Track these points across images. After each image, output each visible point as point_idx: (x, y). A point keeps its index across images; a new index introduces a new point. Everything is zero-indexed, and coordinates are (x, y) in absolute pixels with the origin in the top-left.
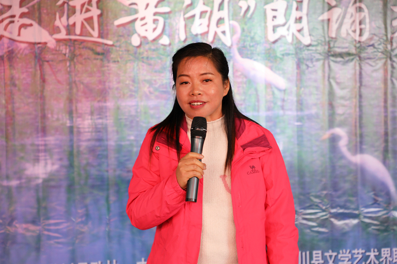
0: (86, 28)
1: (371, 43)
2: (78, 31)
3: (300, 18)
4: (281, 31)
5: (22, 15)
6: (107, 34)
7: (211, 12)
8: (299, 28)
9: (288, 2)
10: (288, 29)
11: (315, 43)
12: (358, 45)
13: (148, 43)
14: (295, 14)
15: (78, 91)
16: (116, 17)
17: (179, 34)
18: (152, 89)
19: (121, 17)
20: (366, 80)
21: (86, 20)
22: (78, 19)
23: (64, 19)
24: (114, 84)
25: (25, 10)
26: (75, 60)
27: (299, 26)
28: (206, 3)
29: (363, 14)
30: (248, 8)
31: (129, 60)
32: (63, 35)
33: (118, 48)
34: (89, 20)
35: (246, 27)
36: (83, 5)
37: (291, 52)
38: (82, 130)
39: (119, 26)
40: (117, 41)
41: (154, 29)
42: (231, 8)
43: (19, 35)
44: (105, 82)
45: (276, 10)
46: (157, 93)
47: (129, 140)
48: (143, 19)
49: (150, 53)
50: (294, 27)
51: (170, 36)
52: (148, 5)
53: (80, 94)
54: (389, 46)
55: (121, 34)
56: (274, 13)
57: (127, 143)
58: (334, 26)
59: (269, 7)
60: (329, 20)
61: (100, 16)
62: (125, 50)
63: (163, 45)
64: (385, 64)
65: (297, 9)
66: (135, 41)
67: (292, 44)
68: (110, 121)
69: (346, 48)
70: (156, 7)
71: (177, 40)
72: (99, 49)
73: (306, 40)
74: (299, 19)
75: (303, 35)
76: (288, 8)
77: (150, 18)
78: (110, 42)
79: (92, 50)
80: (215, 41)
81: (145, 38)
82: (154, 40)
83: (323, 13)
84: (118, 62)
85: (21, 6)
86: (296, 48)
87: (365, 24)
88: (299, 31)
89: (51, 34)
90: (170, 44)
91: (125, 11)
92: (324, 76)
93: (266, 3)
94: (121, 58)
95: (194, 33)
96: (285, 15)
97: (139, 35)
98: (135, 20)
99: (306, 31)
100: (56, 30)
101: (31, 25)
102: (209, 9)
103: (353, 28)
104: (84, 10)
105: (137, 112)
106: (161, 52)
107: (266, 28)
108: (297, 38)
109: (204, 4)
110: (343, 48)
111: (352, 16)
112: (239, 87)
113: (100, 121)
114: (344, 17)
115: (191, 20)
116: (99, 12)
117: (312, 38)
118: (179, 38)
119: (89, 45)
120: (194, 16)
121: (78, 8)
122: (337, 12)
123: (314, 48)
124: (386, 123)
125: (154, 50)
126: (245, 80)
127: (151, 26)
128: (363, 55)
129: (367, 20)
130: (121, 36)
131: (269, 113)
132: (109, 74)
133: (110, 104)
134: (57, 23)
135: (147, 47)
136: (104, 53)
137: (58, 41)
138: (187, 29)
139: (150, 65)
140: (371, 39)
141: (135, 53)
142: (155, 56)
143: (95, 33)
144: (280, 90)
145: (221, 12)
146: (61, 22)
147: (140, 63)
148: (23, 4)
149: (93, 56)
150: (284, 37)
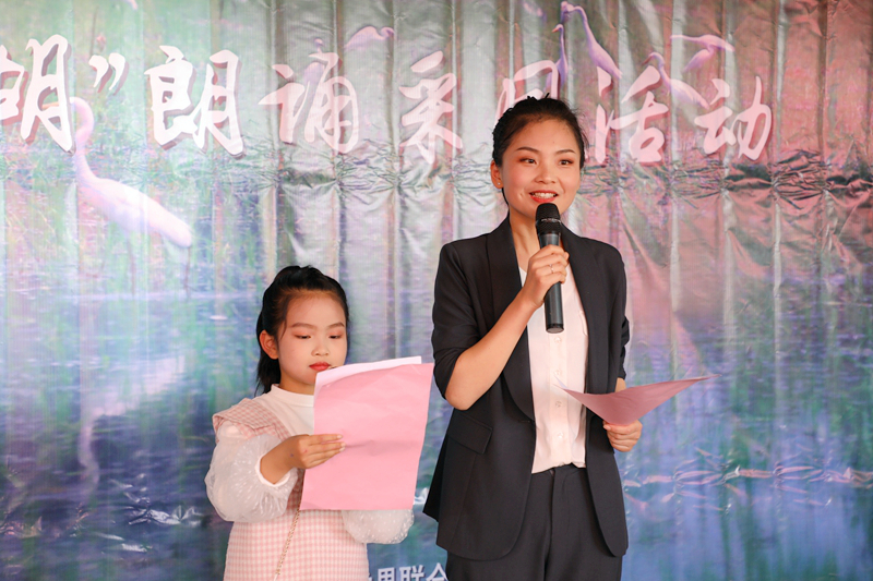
1: (363, 158)
3: (223, 100)
4: (182, 125)
7: (27, 76)
8: (219, 120)
9: (196, 65)
10: (197, 122)
11: (252, 152)
12: (337, 160)
14: (210, 91)
20: (351, 234)
27: (219, 116)
28: (13, 55)
29: (347, 99)
30: (111, 72)
35: (104, 114)
37: (203, 169)
42: (71, 69)
45: (171, 80)
50: (209, 118)
54: (397, 165)
56: (168, 87)
58: (291, 120)
59: (155, 73)
60: (280, 106)
64: (390, 199)
65: (214, 81)
67: (205, 150)
69: (316, 165)
73: (235, 146)
74: (220, 102)
75: (228, 136)
76: (195, 78)
80: (37, 138)
83: (268, 93)
86: (214, 161)
87: (351, 120)
88: (220, 126)
92: (271, 220)
93: (149, 65)
96: (190, 92)
99: (233, 127)
102: (21, 69)
103: (328, 126)
107: (149, 116)
108: (215, 140)
109: (9, 57)
110: (310, 165)
111: (325, 101)
112: (91, 239)
114: (310, 103)
117: (247, 141)
122: (296, 92)
123: (250, 163)
124: (391, 316)
126: (103, 223)
128: (347, 181)
129: (355, 112)
131: (157, 295)
140: (362, 149)
144: (180, 247)
145: (48, 76)
150: (190, 136)
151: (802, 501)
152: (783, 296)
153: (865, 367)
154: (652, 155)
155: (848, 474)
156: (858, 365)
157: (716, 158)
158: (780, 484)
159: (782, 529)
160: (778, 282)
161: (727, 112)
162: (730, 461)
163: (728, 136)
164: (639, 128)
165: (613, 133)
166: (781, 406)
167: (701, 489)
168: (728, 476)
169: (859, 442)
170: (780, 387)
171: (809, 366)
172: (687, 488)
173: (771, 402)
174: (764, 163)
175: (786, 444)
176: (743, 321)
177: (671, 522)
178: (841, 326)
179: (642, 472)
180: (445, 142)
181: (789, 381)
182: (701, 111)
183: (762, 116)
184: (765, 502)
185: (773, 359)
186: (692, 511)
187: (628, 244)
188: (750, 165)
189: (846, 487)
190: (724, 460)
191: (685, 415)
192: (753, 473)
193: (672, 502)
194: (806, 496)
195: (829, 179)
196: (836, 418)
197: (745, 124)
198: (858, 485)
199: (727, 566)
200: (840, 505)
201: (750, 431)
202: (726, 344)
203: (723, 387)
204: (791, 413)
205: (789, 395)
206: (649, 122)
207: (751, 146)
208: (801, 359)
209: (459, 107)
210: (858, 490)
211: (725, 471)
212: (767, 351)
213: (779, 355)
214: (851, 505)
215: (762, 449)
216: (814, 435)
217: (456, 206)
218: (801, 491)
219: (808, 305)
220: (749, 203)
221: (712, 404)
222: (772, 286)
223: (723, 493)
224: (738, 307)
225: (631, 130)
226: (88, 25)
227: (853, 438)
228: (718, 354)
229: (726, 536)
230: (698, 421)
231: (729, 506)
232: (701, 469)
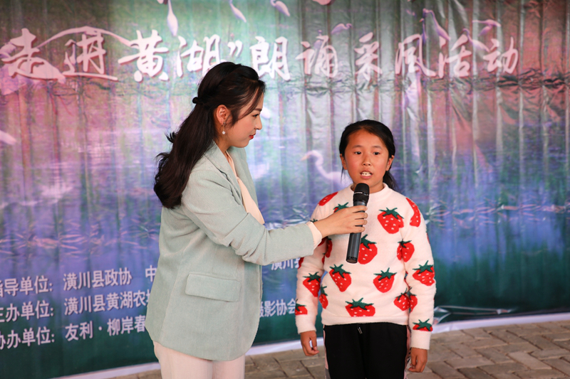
0: (92, 65)
1: (340, 79)
2: (85, 68)
3: (281, 58)
4: (265, 69)
5: (34, 55)
6: (112, 71)
7: (204, 52)
8: (280, 66)
9: (270, 44)
10: (271, 67)
11: (294, 79)
12: (329, 81)
13: (149, 79)
14: (276, 54)
15: (87, 121)
16: (120, 56)
17: (176, 71)
18: (154, 119)
19: (124, 56)
20: (337, 110)
21: (92, 58)
22: (85, 58)
23: (73, 58)
24: (120, 115)
25: (36, 50)
26: (84, 94)
27: (280, 64)
29: (332, 55)
30: (236, 49)
31: (133, 94)
32: (72, 72)
33: (122, 84)
34: (96, 59)
36: (89, 46)
37: (274, 87)
38: (92, 156)
39: (122, 64)
40: (121, 77)
41: (154, 67)
42: (221, 48)
43: (32, 72)
44: (111, 113)
45: (260, 51)
46: (158, 122)
47: (135, 164)
48: (143, 58)
49: (151, 87)
50: (276, 65)
51: (168, 72)
52: (148, 46)
53: (89, 124)
54: (354, 82)
55: (124, 71)
56: (259, 53)
57: (133, 166)
58: (309, 64)
59: (254, 48)
60: (304, 59)
61: (105, 55)
62: (129, 85)
63: (162, 80)
64: (352, 95)
65: (278, 50)
66: (138, 77)
67: (274, 79)
68: (117, 148)
69: (320, 83)
70: (155, 47)
71: (175, 77)
72: (106, 84)
73: (287, 76)
74: (280, 59)
75: (283, 72)
76: (270, 49)
77: (150, 57)
78: (115, 79)
79: (99, 85)
81: (146, 74)
82: (155, 76)
83: (299, 54)
84: (123, 95)
85: (33, 46)
86: (278, 83)
87: (334, 63)
88: (281, 68)
89: (61, 72)
90: (169, 80)
91: (128, 51)
92: (302, 106)
93: (251, 45)
94: (125, 92)
95: (190, 70)
96: (268, 55)
97: (141, 72)
98: (137, 59)
99: (286, 68)
100: (66, 68)
101: (42, 63)
102: (202, 49)
103: (325, 67)
104: (90, 50)
105: (141, 139)
106: (161, 86)
108: (278, 75)
109: (198, 45)
110: (317, 83)
111: (323, 56)
113: (108, 148)
114: (317, 57)
115: (187, 59)
116: (104, 52)
117: (291, 74)
118: (176, 74)
119: (97, 80)
120: (189, 55)
121: (85, 48)
122: (312, 52)
123: (293, 83)
125: (154, 85)
127: (151, 64)
128: (334, 89)
129: (336, 60)
130: (124, 73)
132: (115, 106)
133: (117, 133)
134: (67, 61)
135: (148, 82)
136: (109, 88)
137: (67, 77)
138: (184, 67)
139: (151, 98)
140: (339, 76)
141: (138, 88)
142: (155, 90)
143: (101, 70)
145: (213, 52)
146: (70, 61)
147: (143, 97)
148: (35, 44)
149: (100, 91)
150: (268, 73)
151: (531, 219)
152: (524, 132)
153: (561, 161)
154: (465, 73)
155: (553, 207)
156: (558, 161)
157: (493, 73)
158: (522, 212)
159: (523, 231)
160: (521, 126)
161: (498, 53)
162: (499, 203)
163: (499, 64)
164: (459, 62)
165: (447, 65)
166: (522, 179)
167: (486, 215)
168: (499, 209)
169: (558, 194)
170: (522, 171)
171: (535, 162)
172: (481, 214)
173: (518, 177)
174: (515, 74)
175: (524, 195)
176: (505, 143)
177: (473, 228)
178: (550, 144)
179: (461, 208)
180: (374, 71)
181: (526, 168)
182: (486, 53)
183: (514, 55)
184: (514, 220)
185: (519, 160)
186: (482, 224)
187: (454, 112)
188: (509, 76)
189: (552, 213)
190: (497, 203)
191: (480, 184)
192: (509, 208)
193: (474, 220)
194: (532, 217)
195: (545, 81)
196: (547, 184)
197: (506, 58)
198: (557, 212)
199: (498, 246)
200: (549, 220)
201: (509, 190)
202: (497, 154)
203: (496, 173)
204: (527, 182)
205: (526, 174)
206: (463, 59)
207: (510, 67)
208: (532, 159)
209: (380, 56)
210: (557, 214)
211: (497, 206)
212: (517, 156)
213: (522, 158)
214: (554, 220)
215: (514, 197)
216: (537, 191)
217: (380, 98)
218: (531, 215)
219: (535, 136)
220: (508, 92)
221: (491, 179)
222: (518, 128)
223: (496, 216)
224: (504, 137)
225: (454, 63)
226: (227, 30)
227: (555, 192)
228: (494, 158)
229: (497, 234)
230: (486, 186)
231: (499, 221)
232: (486, 206)
